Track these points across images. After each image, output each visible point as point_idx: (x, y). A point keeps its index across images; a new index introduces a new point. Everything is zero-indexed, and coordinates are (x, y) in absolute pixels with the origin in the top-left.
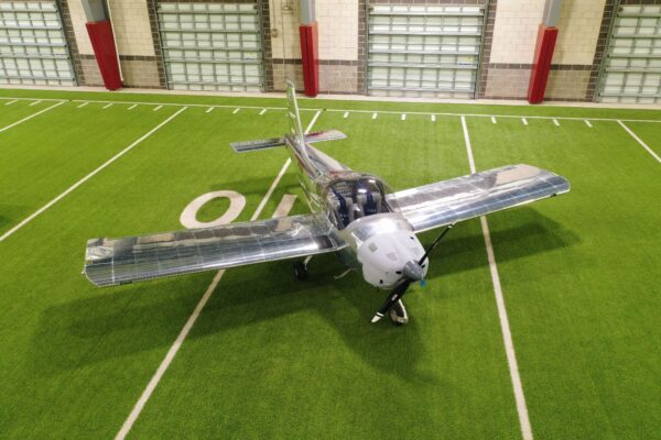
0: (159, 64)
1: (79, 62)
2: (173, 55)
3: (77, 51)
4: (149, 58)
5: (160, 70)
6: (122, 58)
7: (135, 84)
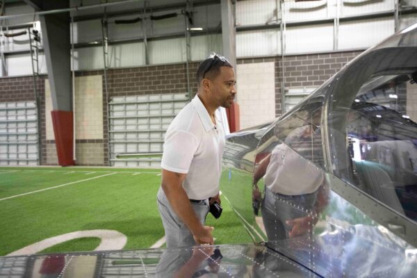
0: (105, 146)
1: (45, 146)
2: (117, 137)
3: (45, 137)
4: (98, 141)
5: (106, 150)
6: (77, 141)
7: (84, 163)
